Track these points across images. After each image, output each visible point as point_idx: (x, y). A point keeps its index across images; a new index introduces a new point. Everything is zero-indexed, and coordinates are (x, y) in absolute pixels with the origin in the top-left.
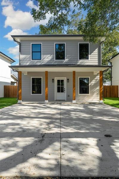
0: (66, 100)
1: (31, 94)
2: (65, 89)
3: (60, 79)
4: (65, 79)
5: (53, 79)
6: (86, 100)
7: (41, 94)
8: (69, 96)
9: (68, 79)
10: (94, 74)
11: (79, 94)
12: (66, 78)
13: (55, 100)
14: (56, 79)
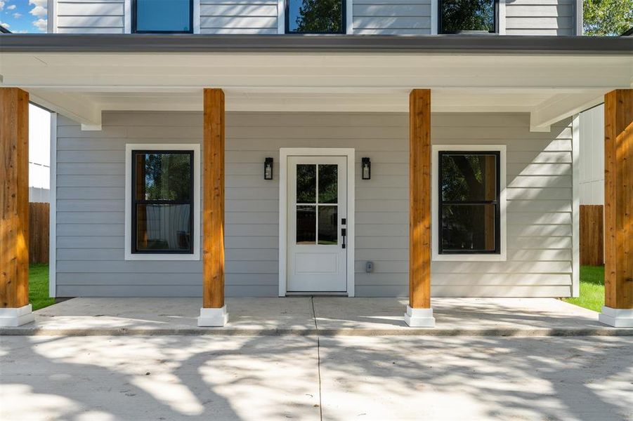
0: (351, 293)
1: (129, 256)
2: (344, 222)
3: (317, 162)
4: (346, 160)
5: (269, 162)
6: (485, 290)
7: (191, 252)
8: (369, 267)
9: (366, 161)
10: (532, 129)
11: (436, 257)
12: (351, 152)
13: (282, 292)
14: (289, 159)
